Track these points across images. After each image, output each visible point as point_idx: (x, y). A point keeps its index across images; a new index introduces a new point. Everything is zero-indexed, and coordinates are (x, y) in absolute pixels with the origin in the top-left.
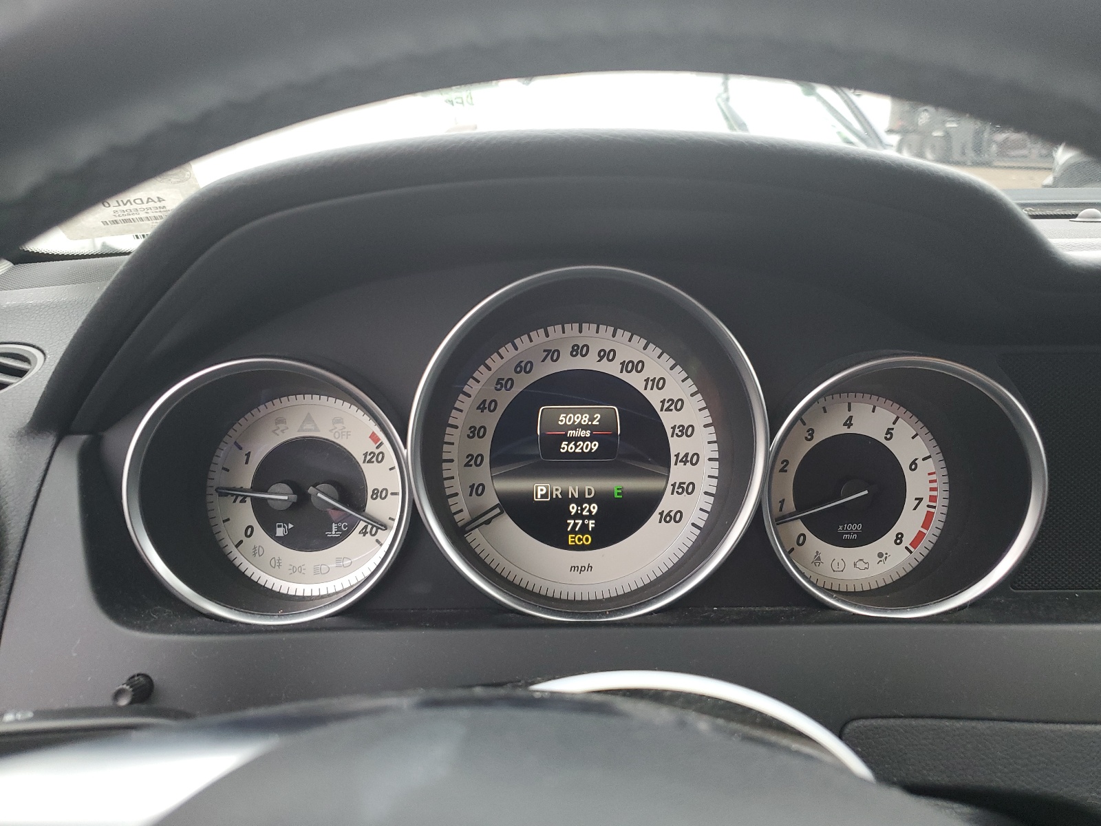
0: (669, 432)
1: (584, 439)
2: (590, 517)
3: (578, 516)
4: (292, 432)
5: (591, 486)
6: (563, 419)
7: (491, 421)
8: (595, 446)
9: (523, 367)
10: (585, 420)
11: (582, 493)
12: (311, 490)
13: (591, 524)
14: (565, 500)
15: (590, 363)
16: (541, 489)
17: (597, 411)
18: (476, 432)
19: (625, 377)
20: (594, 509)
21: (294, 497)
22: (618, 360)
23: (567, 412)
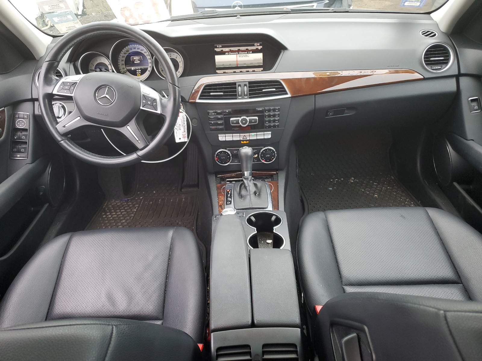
0: (148, 59)
1: (138, 61)
2: (140, 72)
3: (138, 72)
4: (99, 62)
5: (139, 67)
6: (134, 58)
7: (124, 59)
8: (139, 62)
9: (128, 51)
10: (137, 58)
11: (138, 69)
12: (102, 69)
13: (140, 73)
14: (136, 69)
15: (136, 50)
16: (133, 68)
17: (139, 57)
18: (122, 61)
19: (141, 52)
20: (140, 71)
21: (100, 70)
22: (140, 49)
23: (135, 57)
